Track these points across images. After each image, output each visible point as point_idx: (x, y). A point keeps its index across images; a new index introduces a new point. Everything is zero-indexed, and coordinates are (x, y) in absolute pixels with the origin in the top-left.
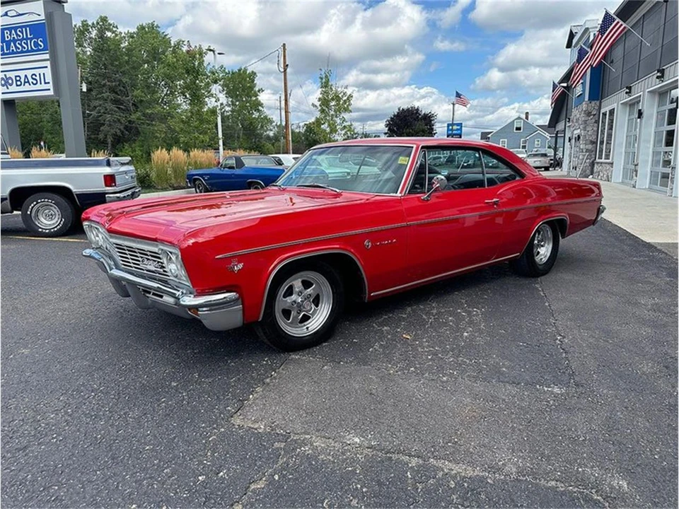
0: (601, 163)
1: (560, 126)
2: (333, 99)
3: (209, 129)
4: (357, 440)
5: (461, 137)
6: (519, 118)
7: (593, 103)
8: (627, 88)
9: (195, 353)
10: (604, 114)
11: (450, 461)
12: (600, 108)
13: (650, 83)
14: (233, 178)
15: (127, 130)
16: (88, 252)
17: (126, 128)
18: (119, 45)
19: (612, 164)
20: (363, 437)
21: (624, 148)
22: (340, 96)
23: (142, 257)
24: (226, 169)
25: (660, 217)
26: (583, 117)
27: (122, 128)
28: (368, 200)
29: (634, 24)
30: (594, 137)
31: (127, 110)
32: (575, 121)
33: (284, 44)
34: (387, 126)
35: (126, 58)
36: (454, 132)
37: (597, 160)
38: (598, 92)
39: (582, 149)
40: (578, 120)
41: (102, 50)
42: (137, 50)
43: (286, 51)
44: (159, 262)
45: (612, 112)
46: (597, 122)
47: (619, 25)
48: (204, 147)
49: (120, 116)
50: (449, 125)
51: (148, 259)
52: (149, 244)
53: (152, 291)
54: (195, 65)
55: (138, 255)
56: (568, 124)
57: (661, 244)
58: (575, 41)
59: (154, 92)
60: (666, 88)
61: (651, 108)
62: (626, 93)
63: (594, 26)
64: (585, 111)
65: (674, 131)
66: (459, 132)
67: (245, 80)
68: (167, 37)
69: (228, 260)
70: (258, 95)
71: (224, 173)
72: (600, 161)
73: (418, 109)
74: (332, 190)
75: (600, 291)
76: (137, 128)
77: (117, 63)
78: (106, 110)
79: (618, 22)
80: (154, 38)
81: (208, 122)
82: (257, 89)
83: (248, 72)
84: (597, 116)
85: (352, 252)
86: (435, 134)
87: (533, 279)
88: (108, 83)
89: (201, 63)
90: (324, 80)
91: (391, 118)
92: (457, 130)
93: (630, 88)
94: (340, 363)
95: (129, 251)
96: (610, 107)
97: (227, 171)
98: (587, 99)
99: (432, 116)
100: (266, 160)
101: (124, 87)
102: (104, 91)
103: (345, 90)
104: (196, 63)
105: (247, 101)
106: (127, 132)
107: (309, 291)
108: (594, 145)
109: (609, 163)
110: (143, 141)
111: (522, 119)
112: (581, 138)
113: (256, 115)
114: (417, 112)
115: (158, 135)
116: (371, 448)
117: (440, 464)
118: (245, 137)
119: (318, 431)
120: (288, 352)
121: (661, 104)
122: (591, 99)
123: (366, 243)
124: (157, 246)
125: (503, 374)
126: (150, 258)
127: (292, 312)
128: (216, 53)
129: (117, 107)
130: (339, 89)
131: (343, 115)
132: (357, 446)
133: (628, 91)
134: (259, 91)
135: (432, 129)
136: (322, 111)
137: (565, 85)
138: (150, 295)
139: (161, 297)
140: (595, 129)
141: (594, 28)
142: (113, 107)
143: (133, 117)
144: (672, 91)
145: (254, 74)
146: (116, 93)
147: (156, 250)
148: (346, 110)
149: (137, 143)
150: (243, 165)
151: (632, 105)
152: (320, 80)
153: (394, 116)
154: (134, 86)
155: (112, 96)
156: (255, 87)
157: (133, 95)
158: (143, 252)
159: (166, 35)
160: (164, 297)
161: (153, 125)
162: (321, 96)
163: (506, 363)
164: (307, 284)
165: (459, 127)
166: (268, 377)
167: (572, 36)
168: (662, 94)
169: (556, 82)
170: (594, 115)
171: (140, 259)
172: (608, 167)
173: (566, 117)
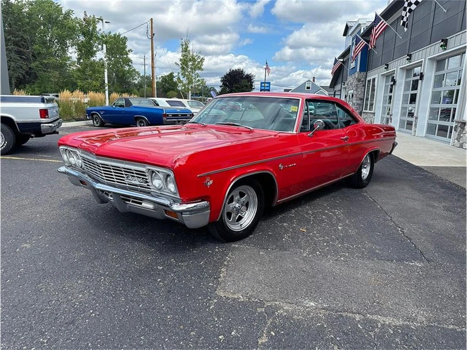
0: (367, 113)
1: (338, 87)
2: (190, 60)
3: (100, 77)
4: (312, 304)
5: (269, 91)
6: (309, 81)
7: (362, 73)
8: (386, 65)
9: (163, 244)
10: (369, 81)
11: (381, 316)
12: (366, 77)
13: (401, 63)
14: (123, 114)
15: (27, 75)
16: (63, 169)
17: (27, 73)
18: (22, 10)
19: (374, 113)
20: (316, 302)
21: (382, 104)
22: (196, 58)
23: (126, 175)
24: (117, 107)
25: (415, 149)
26: (355, 82)
27: (23, 72)
28: (275, 136)
29: (393, 23)
30: (362, 96)
31: (28, 60)
32: (349, 84)
33: (152, 19)
34: (222, 81)
35: (27, 20)
36: (266, 88)
37: (364, 111)
38: (366, 66)
39: (355, 104)
40: (351, 84)
41: (8, 12)
42: (35, 14)
43: (153, 24)
44: (143, 178)
45: (374, 80)
46: (364, 86)
47: (384, 23)
48: (97, 91)
49: (22, 64)
50: (262, 83)
51: (133, 176)
52: (135, 165)
53: (132, 199)
54: (89, 29)
55: (123, 173)
56: (343, 86)
57: (426, 167)
58: (350, 32)
59: (49, 48)
60: (411, 66)
61: (401, 80)
62: (385, 68)
63: (365, 23)
64: (357, 78)
65: (416, 94)
66: (268, 88)
67: (119, 43)
68: (60, 7)
69: (204, 178)
70: (128, 54)
71: (116, 109)
72: (366, 111)
73: (242, 71)
74: (247, 128)
75: (407, 198)
76: (35, 73)
77: (20, 23)
78: (11, 58)
79: (383, 22)
80: (49, 7)
81: (99, 72)
82: (127, 49)
83: (121, 37)
84: (364, 81)
85: (271, 171)
86: (254, 89)
87: (360, 190)
88: (12, 39)
89: (94, 28)
90: (184, 46)
91: (225, 76)
92: (267, 87)
93: (387, 65)
94: (268, 249)
95: (113, 169)
96: (373, 77)
97: (118, 108)
98: (358, 70)
99: (252, 76)
100: (147, 101)
101: (25, 42)
102: (9, 44)
103: (200, 55)
104: (91, 29)
105: (120, 58)
106: (27, 76)
107: (243, 199)
108: (362, 101)
109: (372, 113)
110: (41, 83)
111: (310, 81)
112: (354, 96)
113: (127, 68)
114: (242, 73)
115: (53, 79)
116: (324, 309)
117: (375, 317)
118: (118, 84)
119: (282, 298)
120: (230, 242)
121: (407, 76)
122: (360, 71)
123: (280, 166)
124: (144, 167)
125: (378, 254)
126: (135, 175)
127: (233, 214)
128: (104, 21)
129: (20, 57)
130: (195, 54)
131: (197, 71)
132: (314, 308)
133: (386, 67)
134: (129, 51)
135: (252, 85)
136: (183, 68)
137: (342, 60)
138: (130, 203)
139: (141, 204)
140: (363, 90)
141: (364, 24)
142: (16, 56)
143: (33, 65)
144: (415, 69)
145: (125, 38)
146: (19, 46)
147: (143, 169)
148: (200, 68)
149: (36, 85)
150: (131, 104)
151: (387, 76)
152: (181, 46)
153: (227, 74)
154: (33, 42)
155: (16, 48)
156: (126, 48)
157: (32, 49)
158: (128, 171)
159: (59, 5)
160: (143, 204)
161: (48, 71)
162: (182, 58)
163: (377, 247)
164: (242, 195)
165: (268, 85)
166: (225, 261)
167: (347, 28)
168: (408, 70)
169: (337, 58)
170: (362, 81)
171: (124, 176)
172: (371, 115)
173: (342, 82)
